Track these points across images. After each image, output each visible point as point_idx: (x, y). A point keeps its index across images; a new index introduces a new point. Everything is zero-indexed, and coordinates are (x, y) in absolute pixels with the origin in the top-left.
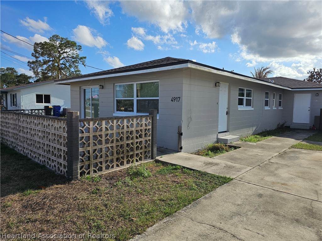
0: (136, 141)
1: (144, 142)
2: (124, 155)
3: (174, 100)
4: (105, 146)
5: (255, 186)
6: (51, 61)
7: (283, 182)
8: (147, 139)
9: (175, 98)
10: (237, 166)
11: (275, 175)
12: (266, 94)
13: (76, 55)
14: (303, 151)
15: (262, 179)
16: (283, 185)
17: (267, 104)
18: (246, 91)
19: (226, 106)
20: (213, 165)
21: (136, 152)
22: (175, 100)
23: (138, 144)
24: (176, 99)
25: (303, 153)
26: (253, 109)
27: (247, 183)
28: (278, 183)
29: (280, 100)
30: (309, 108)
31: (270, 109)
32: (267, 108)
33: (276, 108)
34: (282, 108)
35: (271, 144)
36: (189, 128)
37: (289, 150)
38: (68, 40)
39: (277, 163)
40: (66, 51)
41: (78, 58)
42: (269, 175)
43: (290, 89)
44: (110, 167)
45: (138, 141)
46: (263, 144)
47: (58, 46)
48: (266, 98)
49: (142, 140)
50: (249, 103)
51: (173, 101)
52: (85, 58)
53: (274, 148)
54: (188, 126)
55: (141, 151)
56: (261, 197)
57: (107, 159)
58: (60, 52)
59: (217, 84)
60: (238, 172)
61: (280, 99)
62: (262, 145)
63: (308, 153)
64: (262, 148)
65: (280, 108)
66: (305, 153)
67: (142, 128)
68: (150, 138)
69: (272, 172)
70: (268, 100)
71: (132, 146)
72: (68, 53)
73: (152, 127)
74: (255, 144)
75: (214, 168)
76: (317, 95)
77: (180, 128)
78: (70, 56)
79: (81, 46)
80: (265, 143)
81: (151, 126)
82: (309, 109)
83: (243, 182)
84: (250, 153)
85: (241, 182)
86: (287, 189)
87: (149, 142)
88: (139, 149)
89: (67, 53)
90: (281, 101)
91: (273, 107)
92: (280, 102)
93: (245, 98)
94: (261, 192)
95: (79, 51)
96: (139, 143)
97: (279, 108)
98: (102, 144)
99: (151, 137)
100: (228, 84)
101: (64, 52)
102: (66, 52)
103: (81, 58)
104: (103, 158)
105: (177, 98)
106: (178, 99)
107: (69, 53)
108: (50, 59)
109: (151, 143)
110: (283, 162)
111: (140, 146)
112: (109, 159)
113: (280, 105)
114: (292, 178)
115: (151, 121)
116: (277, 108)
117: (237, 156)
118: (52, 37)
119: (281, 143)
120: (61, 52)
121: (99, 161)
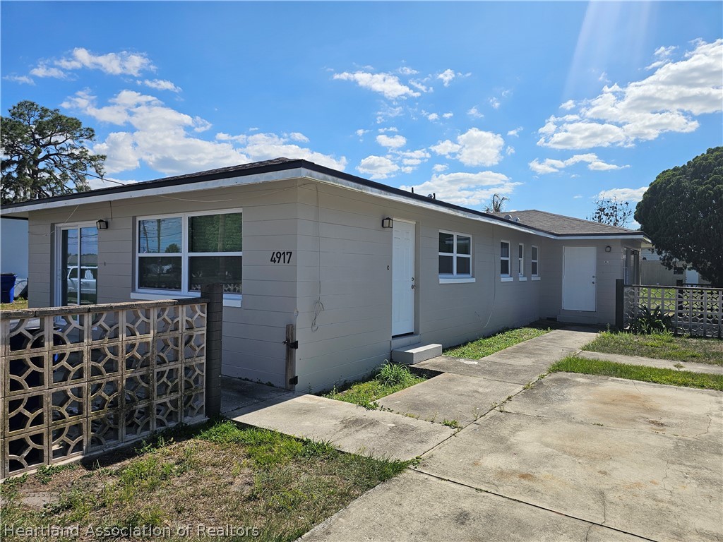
0: (159, 370)
1: (182, 372)
2: (118, 410)
3: (277, 259)
4: (54, 390)
5: (454, 485)
6: (15, 162)
7: (524, 470)
8: (194, 363)
9: (279, 255)
10: (422, 424)
11: (508, 448)
12: (502, 247)
13: (81, 150)
14: (578, 379)
15: (475, 464)
16: (523, 481)
17: (505, 268)
18: (458, 240)
19: (411, 274)
20: (363, 425)
21: (157, 401)
22: (279, 258)
23: (164, 379)
24: (282, 256)
25: (579, 384)
26: (473, 280)
27: (434, 479)
28: (513, 473)
29: (533, 261)
30: (594, 277)
31: (511, 279)
32: (505, 279)
33: (525, 279)
34: (539, 279)
35: (511, 362)
36: (315, 328)
37: (550, 378)
38: (60, 114)
39: (518, 414)
40: (53, 140)
41: (85, 158)
42: (494, 451)
43: (553, 237)
44: (71, 448)
45: (163, 369)
46: (495, 363)
47: (34, 127)
48: (504, 257)
49: (179, 366)
50: (464, 268)
51: (275, 261)
52: (103, 157)
53: (516, 372)
54: (313, 325)
55: (174, 397)
56: (463, 523)
57: (61, 426)
58: (38, 142)
59: (386, 222)
60: (419, 446)
61: (534, 258)
62: (490, 365)
63: (588, 384)
64: (490, 372)
65: (535, 278)
66: (583, 384)
67: (177, 334)
68: (204, 360)
69: (501, 440)
70: (508, 261)
71: (143, 384)
72: (60, 145)
73: (208, 331)
74: (476, 363)
75: (364, 435)
76: (608, 249)
77: (290, 329)
78: (66, 153)
79: (92, 131)
80: (498, 360)
81: (205, 328)
82: (594, 280)
83: (426, 476)
84: (460, 388)
85: (422, 475)
86: (532, 492)
87: (198, 371)
88: (168, 391)
89: (58, 146)
90: (536, 263)
91: (520, 276)
92: (534, 265)
93: (455, 255)
94: (466, 505)
95: (89, 141)
96: (166, 375)
97: (533, 279)
98: (42, 383)
99: (205, 357)
100: (415, 223)
101: (50, 143)
102: (56, 144)
103: (92, 159)
104: (45, 425)
105: (284, 253)
106: (287, 257)
107: (63, 145)
108: (13, 159)
109: (204, 374)
110: (531, 411)
111: (169, 384)
112: (67, 425)
113: (534, 272)
114: (548, 456)
115: (205, 315)
116: (529, 278)
117: (428, 397)
118: (16, 105)
119: (533, 360)
120: (43, 142)
121: (32, 434)
